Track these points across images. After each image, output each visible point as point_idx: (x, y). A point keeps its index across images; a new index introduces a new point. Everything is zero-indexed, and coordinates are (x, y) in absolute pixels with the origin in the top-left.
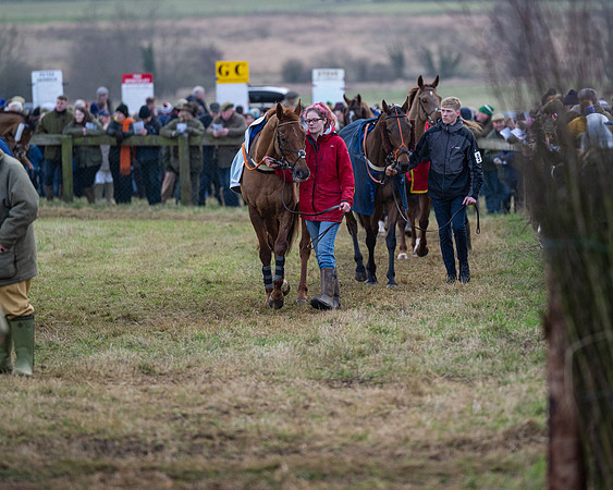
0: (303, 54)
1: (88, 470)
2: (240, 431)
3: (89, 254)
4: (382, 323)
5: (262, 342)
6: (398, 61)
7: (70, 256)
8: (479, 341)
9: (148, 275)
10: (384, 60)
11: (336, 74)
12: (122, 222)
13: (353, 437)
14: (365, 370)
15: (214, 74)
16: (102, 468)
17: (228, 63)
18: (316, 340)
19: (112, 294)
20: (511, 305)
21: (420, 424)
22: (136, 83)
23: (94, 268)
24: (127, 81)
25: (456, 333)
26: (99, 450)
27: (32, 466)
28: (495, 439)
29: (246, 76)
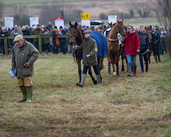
0: (105, 11)
1: (47, 129)
2: (90, 117)
3: (47, 68)
4: (129, 86)
5: (95, 92)
6: (132, 13)
7: (41, 69)
8: (156, 90)
9: (63, 74)
10: (128, 13)
11: (115, 17)
12: (56, 59)
13: (121, 118)
14: (124, 99)
15: (81, 17)
16: (51, 128)
17: (84, 14)
18: (110, 91)
19: (53, 79)
20: (164, 80)
21: (140, 114)
22: (59, 20)
23: (48, 72)
24: (57, 20)
25: (149, 89)
26: (50, 123)
27: (32, 128)
28: (161, 118)
29: (90, 18)
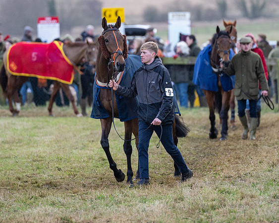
3: (20, 141)
4: (226, 187)
6: (223, 7)
11: (185, 15)
12: (41, 119)
17: (110, 9)
18: (182, 199)
22: (48, 23)
24: (42, 22)
25: (277, 193)
